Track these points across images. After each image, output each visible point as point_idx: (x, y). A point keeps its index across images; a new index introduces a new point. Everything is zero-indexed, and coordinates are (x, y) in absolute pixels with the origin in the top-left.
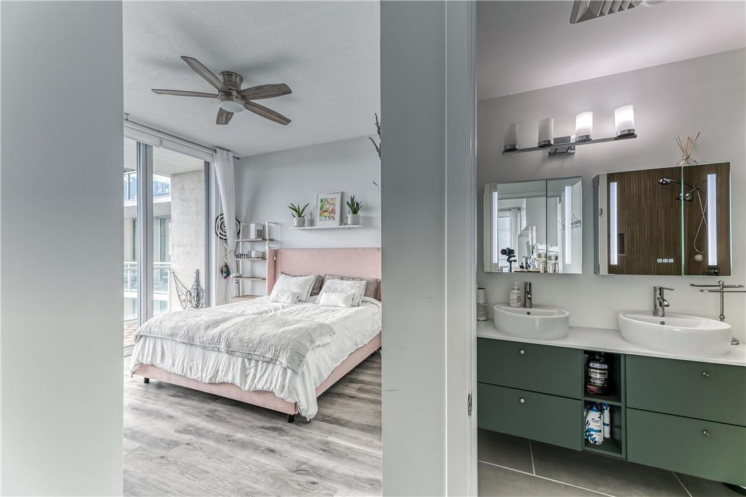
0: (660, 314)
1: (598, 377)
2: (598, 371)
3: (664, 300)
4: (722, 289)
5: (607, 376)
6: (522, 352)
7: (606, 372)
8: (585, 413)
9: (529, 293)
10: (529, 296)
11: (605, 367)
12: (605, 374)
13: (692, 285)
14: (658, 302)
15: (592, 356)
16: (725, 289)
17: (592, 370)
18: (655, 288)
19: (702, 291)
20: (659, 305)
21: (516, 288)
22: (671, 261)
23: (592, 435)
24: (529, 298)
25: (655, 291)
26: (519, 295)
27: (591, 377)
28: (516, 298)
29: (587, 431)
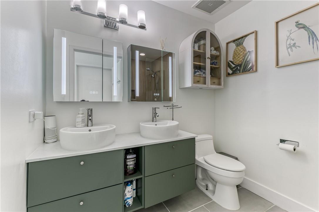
0: (155, 121)
1: (131, 164)
2: (131, 160)
3: (157, 114)
4: (173, 107)
5: (135, 161)
6: (82, 163)
7: (135, 159)
8: (124, 189)
9: (91, 116)
10: (90, 118)
11: (135, 156)
12: (134, 160)
13: (164, 106)
14: (154, 115)
15: (127, 151)
16: (174, 107)
17: (128, 160)
18: (153, 108)
19: (168, 108)
20: (155, 116)
21: (81, 112)
22: (159, 94)
23: (128, 201)
24: (90, 119)
25: (153, 109)
26: (83, 118)
27: (127, 165)
28: (81, 120)
29: (125, 201)
